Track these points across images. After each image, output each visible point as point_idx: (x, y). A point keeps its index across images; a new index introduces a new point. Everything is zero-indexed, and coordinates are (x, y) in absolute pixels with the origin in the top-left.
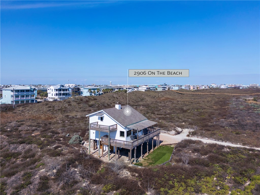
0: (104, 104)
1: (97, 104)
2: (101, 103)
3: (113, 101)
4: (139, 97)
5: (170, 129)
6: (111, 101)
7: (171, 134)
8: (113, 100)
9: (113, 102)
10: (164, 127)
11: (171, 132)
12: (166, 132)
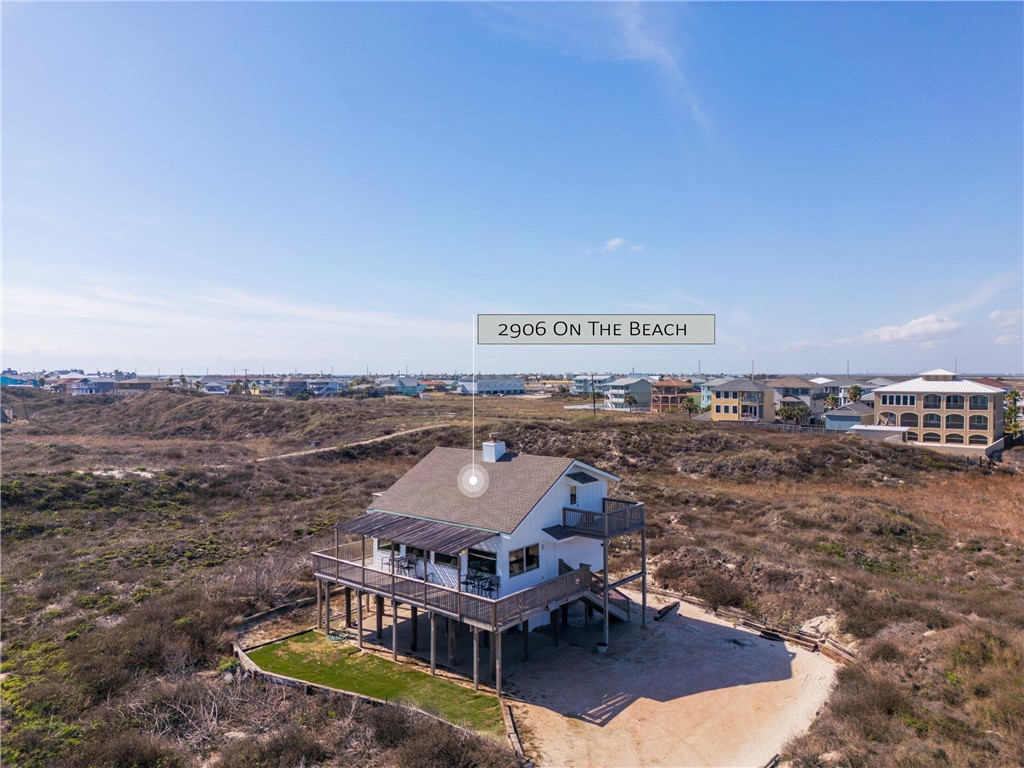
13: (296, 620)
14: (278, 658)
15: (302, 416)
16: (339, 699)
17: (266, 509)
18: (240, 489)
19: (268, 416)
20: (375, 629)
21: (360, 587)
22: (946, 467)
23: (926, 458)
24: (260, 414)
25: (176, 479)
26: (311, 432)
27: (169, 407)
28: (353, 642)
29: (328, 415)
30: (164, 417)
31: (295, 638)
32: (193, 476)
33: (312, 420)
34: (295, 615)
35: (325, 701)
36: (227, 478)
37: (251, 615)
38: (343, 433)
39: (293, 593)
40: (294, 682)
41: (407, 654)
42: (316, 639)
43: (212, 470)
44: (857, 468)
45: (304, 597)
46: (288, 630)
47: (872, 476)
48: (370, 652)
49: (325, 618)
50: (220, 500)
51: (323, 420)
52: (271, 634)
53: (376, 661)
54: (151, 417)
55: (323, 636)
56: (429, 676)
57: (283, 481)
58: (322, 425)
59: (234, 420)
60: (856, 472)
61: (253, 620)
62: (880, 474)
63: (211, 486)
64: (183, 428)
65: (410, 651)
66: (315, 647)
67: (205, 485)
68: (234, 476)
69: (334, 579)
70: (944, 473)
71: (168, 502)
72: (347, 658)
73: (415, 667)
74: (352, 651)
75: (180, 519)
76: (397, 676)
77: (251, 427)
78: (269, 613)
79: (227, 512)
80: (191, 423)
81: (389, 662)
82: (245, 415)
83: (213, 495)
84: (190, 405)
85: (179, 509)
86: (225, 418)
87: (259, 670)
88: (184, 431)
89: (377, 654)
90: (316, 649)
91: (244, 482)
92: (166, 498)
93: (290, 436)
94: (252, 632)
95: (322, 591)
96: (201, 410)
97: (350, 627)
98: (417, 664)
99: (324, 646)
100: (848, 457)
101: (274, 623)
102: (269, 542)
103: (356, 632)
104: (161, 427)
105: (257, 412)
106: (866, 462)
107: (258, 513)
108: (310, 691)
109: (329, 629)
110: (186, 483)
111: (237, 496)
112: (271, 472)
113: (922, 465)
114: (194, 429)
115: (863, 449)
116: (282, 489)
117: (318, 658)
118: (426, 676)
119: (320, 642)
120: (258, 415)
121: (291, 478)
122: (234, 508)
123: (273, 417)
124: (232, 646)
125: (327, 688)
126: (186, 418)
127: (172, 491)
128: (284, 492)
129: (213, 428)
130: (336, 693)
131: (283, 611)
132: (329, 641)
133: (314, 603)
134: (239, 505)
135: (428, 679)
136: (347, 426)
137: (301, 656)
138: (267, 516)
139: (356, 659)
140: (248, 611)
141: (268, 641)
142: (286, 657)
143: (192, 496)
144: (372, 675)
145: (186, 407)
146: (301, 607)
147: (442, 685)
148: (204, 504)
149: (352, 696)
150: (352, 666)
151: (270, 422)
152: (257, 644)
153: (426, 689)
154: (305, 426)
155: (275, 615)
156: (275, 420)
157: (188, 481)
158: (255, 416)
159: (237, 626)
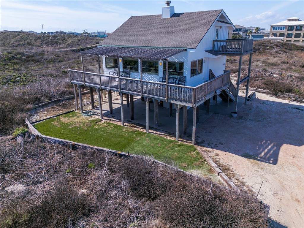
13: (64, 106)
14: (54, 126)
15: (64, 39)
16: (94, 153)
17: (51, 65)
18: (39, 59)
19: (52, 39)
20: (109, 110)
21: (99, 86)
22: (300, 50)
23: (293, 46)
24: (49, 39)
25: (11, 54)
26: (68, 44)
27: (14, 37)
28: (97, 117)
29: (74, 39)
30: (12, 41)
31: (64, 115)
32: (19, 53)
33: (68, 40)
34: (64, 104)
35: (85, 154)
36: (33, 55)
37: (38, 104)
38: (80, 44)
39: (61, 93)
40: (62, 142)
41: (129, 122)
42: (76, 115)
43: (27, 52)
44: (272, 50)
45: (68, 95)
46: (60, 111)
47: (277, 52)
48: (108, 121)
49: (80, 105)
50: (31, 63)
51: (73, 40)
52: (50, 113)
53: (112, 126)
54: (8, 41)
55: (80, 113)
56: (146, 133)
57: (58, 56)
58: (72, 42)
59: (39, 41)
60: (271, 51)
61: (39, 107)
62: (280, 52)
63: (27, 58)
64: (20, 44)
65: (130, 120)
66: (75, 120)
67: (24, 57)
68: (36, 54)
69: (83, 83)
70: (300, 51)
71: (8, 63)
72: (95, 125)
73: (135, 129)
74: (97, 121)
75: (13, 69)
76: (127, 134)
77: (46, 43)
78: (49, 103)
79: (34, 67)
80: (23, 42)
81: (120, 126)
82: (43, 39)
83: (28, 61)
84: (22, 36)
85: (13, 66)
86: (36, 40)
87: (40, 134)
88: (21, 45)
89: (111, 122)
90: (76, 120)
91: (41, 56)
92: (7, 62)
93: (61, 46)
94: (39, 112)
95: (77, 93)
96: (26, 37)
97: (94, 109)
98: (136, 127)
99: (81, 119)
100: (268, 46)
101: (52, 108)
102: (52, 76)
103: (99, 111)
104: (12, 44)
105: (47, 38)
106: (274, 48)
107: (47, 67)
108: (74, 147)
109: (83, 110)
110: (16, 56)
111: (38, 61)
112: (52, 53)
113: (291, 49)
114: (24, 45)
115: (272, 44)
116: (57, 59)
117: (78, 125)
118: (144, 133)
119: (79, 117)
120: (48, 39)
121: (61, 56)
122: (37, 65)
123: (54, 40)
124: (24, 121)
125: (85, 145)
126: (21, 41)
127: (10, 59)
128: (58, 60)
129: (31, 44)
130: (92, 148)
131: (57, 102)
132: (83, 117)
133: (73, 98)
134: (40, 65)
135: (146, 135)
136: (81, 42)
137: (68, 125)
138: (51, 67)
139: (100, 125)
140: (36, 102)
141: (48, 117)
142: (59, 126)
143: (19, 61)
144: (112, 134)
145: (20, 37)
146: (66, 100)
147: (155, 138)
148: (24, 64)
149: (103, 151)
150: (99, 129)
151: (53, 41)
152: (42, 119)
153: (146, 141)
154: (66, 43)
155: (53, 104)
156: (54, 41)
157: (16, 55)
158: (47, 39)
159: (29, 110)
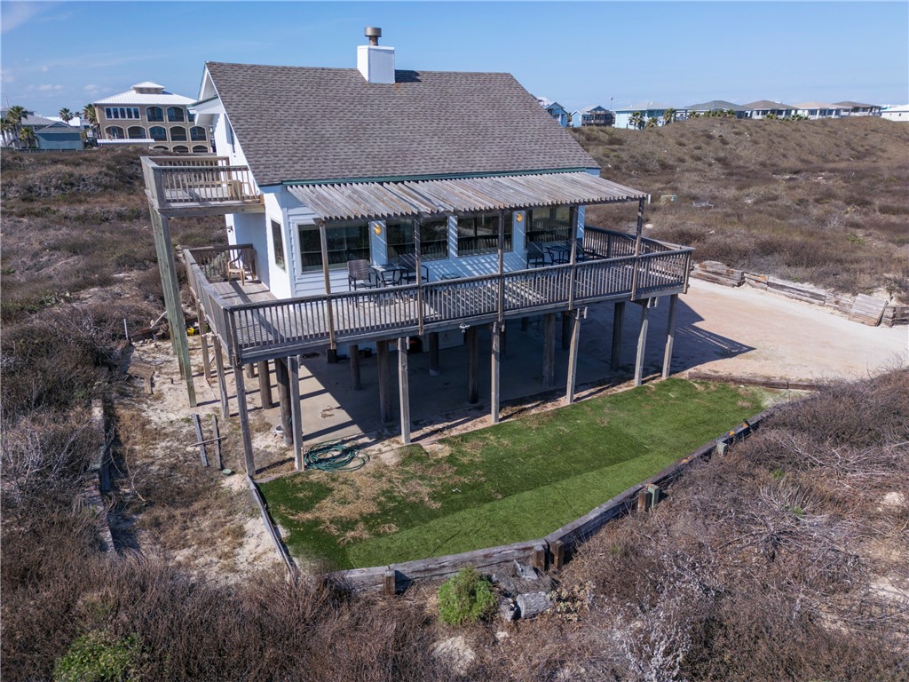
0: (645, 161)
1: (615, 159)
2: (632, 157)
3: (697, 152)
4: (848, 144)
5: (865, 279)
6: (684, 149)
7: (856, 316)
8: (699, 148)
9: (692, 157)
10: (825, 260)
11: (860, 297)
12: (822, 292)
89: (453, 433)
